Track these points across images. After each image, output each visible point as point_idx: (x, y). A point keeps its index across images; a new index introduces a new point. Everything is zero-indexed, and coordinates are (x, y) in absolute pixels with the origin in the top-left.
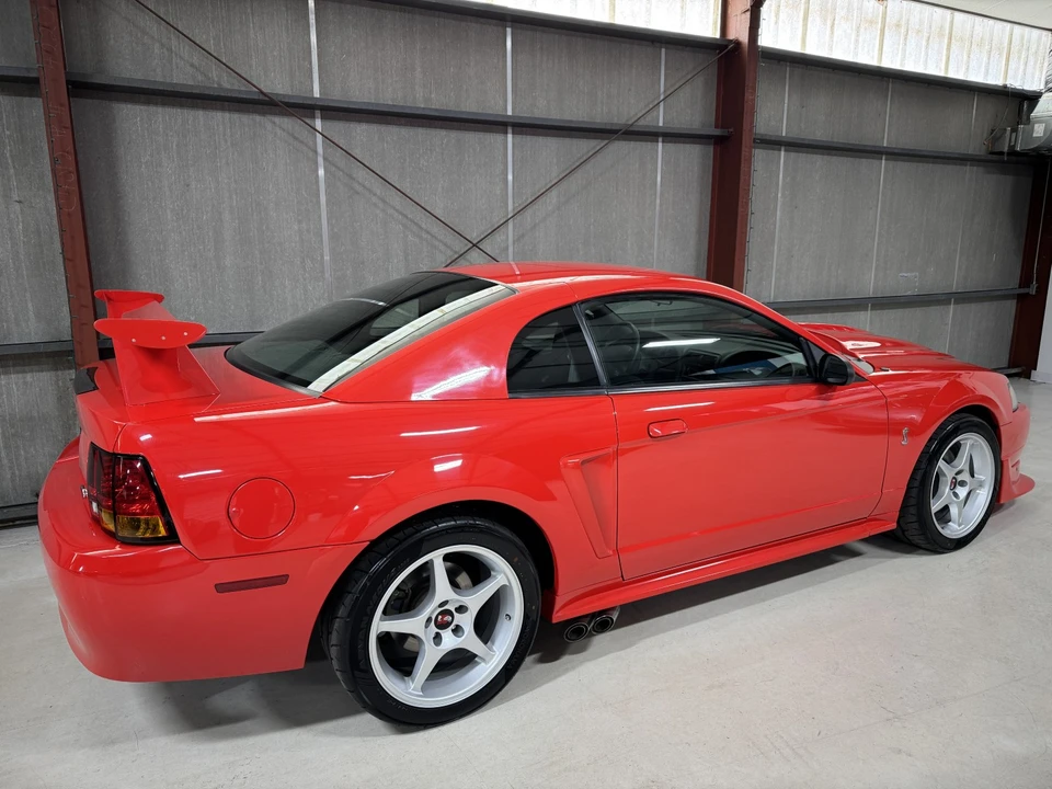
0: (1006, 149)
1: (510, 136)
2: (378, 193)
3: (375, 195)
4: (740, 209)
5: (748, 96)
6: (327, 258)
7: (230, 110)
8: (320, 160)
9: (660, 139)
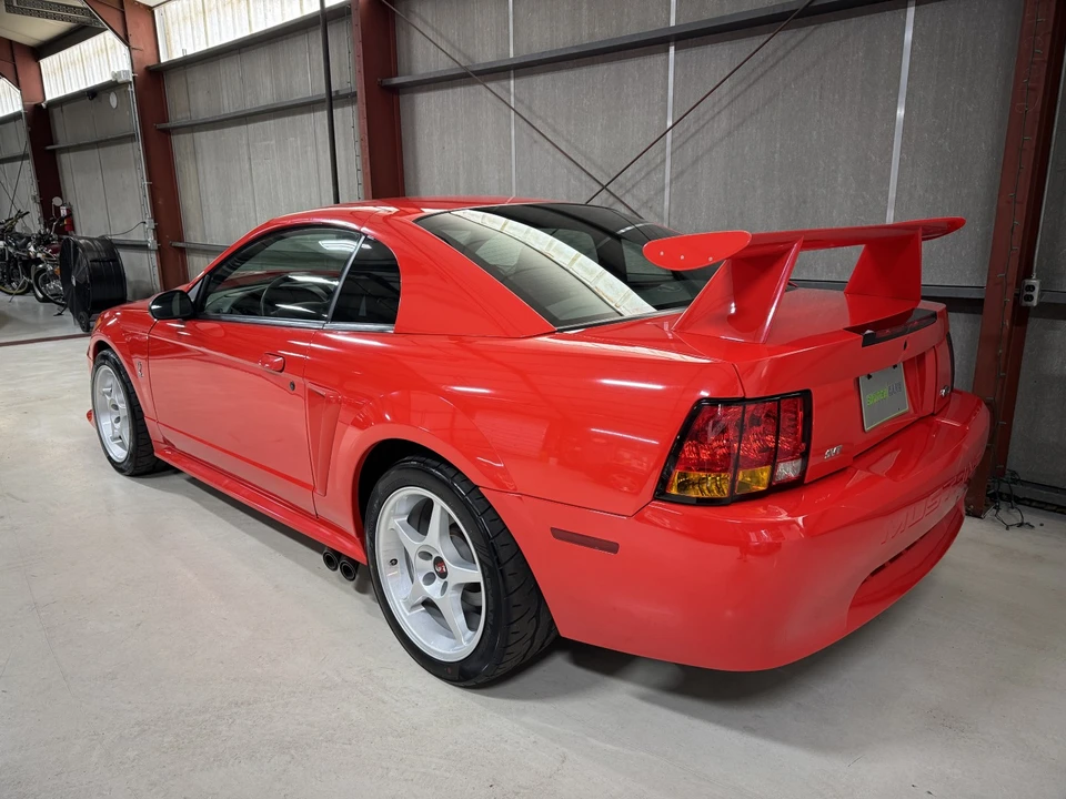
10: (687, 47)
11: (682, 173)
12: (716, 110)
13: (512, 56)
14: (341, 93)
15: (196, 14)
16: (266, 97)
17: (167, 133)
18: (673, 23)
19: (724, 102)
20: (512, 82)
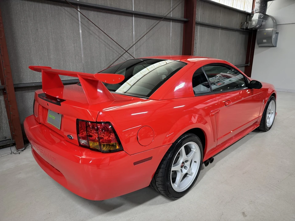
0: (245, 28)
1: (134, 18)
2: (97, 34)
3: (96, 35)
4: (192, 42)
5: (194, 10)
6: (83, 56)
7: (50, 4)
8: (80, 23)
9: (171, 21)
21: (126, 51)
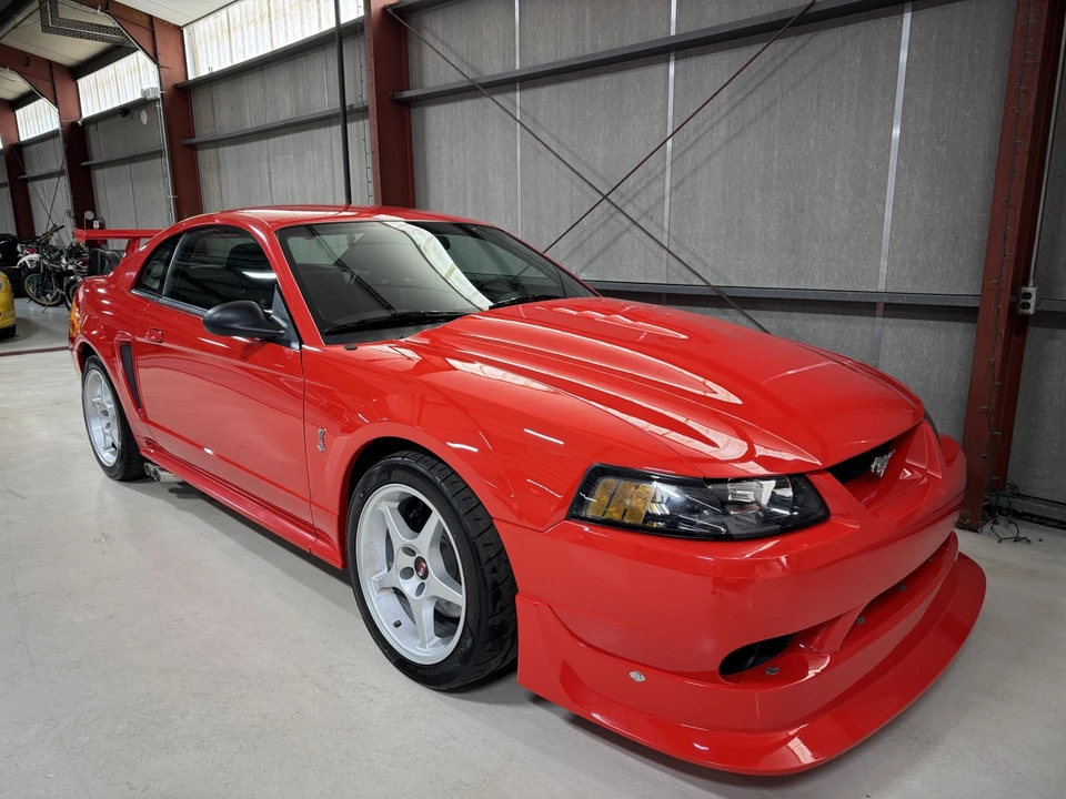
1: (672, 63)
9: (909, 7)
10: (686, 57)
11: (682, 182)
12: (715, 119)
13: (518, 68)
14: (355, 107)
15: (222, 34)
16: (286, 113)
17: (194, 148)
18: (673, 33)
19: (723, 111)
20: (518, 94)
21: (605, 197)
